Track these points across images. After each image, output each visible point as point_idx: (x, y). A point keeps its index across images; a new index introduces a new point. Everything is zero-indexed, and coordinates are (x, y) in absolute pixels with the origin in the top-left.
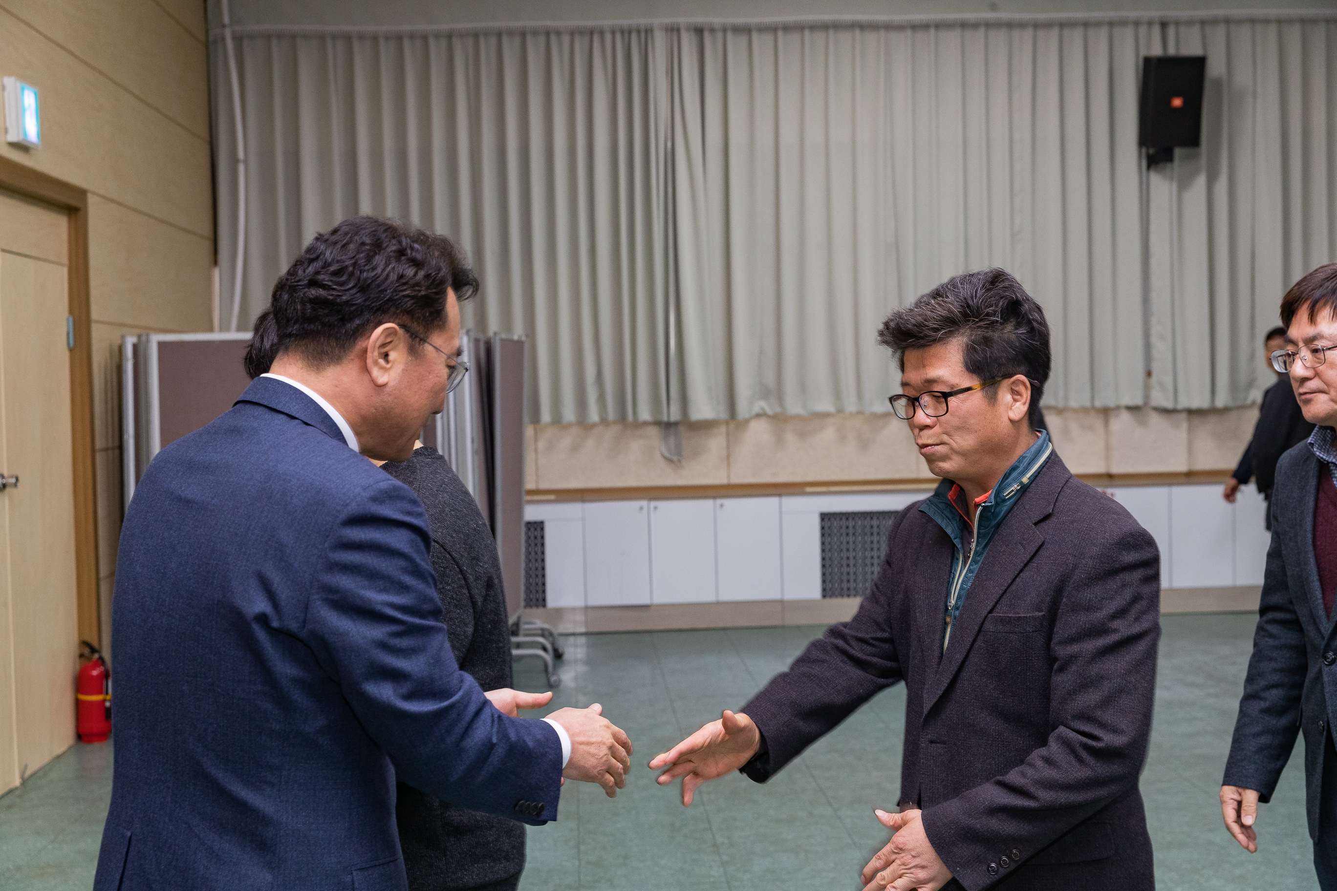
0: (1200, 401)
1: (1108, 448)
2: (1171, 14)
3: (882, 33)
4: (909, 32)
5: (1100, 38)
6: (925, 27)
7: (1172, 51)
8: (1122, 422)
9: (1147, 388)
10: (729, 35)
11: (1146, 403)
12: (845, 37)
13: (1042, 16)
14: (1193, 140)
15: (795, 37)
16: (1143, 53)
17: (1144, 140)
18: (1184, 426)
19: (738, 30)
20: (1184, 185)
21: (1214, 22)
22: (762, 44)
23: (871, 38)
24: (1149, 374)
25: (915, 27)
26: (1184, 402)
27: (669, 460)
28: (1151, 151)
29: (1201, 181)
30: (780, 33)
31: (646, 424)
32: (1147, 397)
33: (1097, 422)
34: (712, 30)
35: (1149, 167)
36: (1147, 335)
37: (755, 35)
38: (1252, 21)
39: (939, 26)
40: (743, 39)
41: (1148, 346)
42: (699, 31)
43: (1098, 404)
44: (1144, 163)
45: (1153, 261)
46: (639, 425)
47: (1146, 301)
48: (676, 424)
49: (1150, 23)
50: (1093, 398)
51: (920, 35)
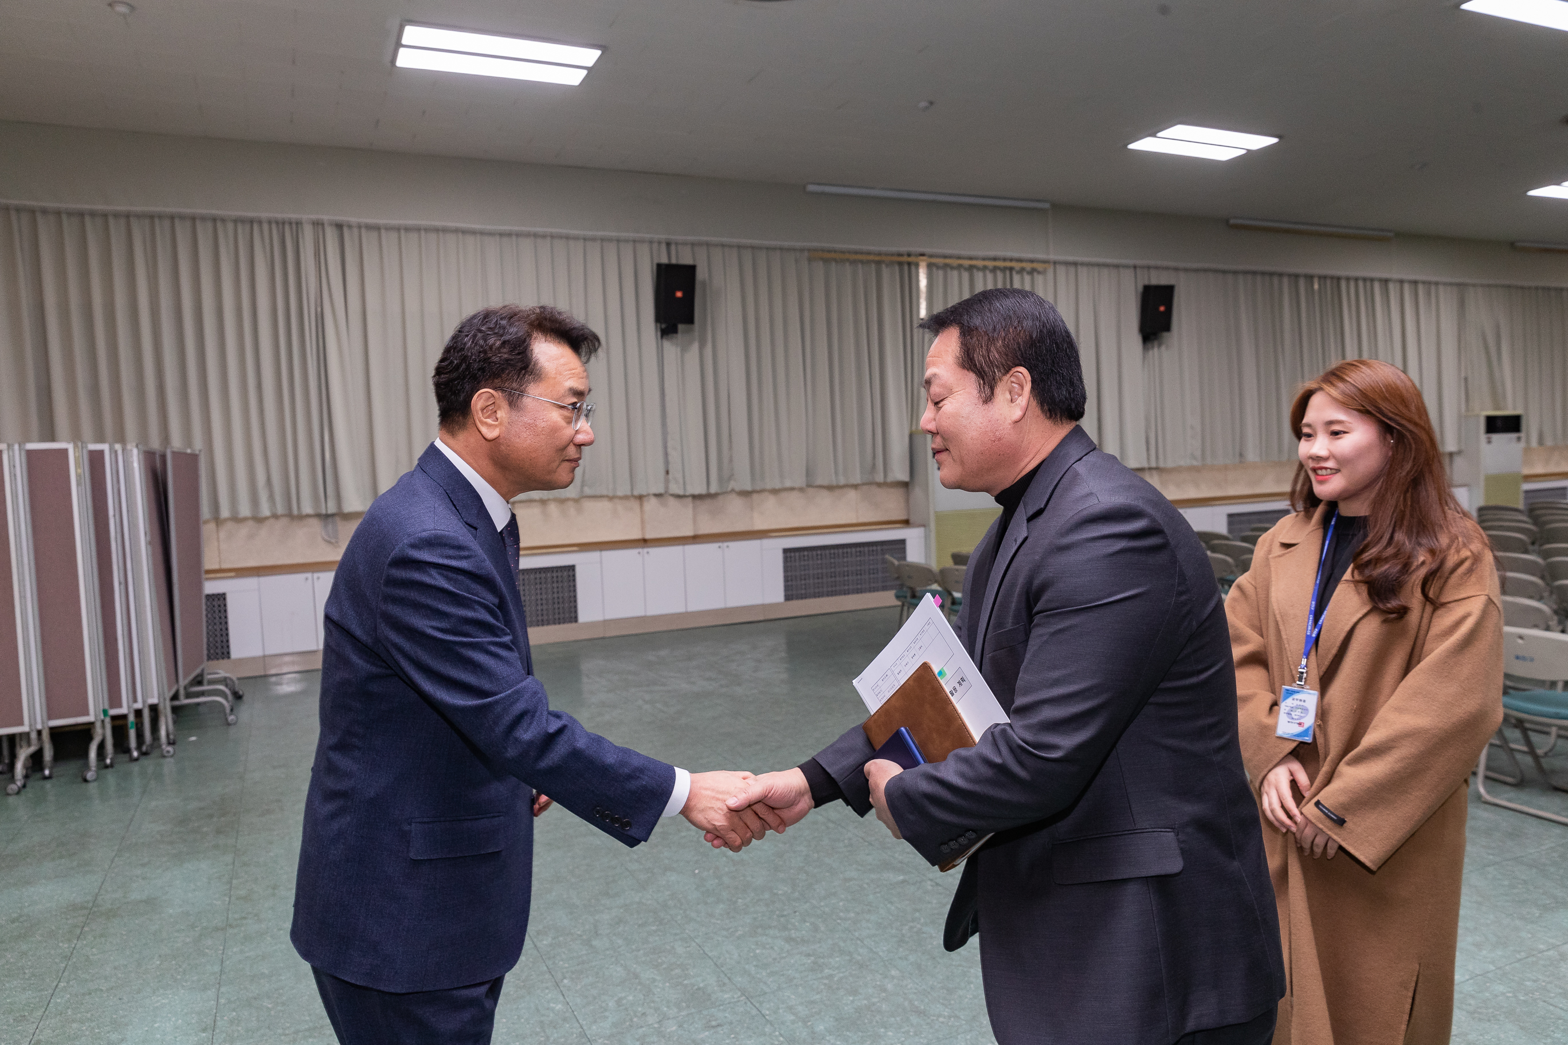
0: (700, 490)
1: (643, 522)
2: (673, 237)
3: (478, 237)
4: (497, 238)
5: (627, 251)
6: (509, 235)
7: (674, 261)
8: (651, 504)
9: (667, 482)
10: (363, 231)
11: (666, 492)
12: (451, 238)
13: (589, 233)
14: (690, 320)
15: (414, 236)
16: (656, 261)
17: (658, 319)
18: (691, 505)
19: (369, 227)
20: (684, 350)
21: (700, 244)
22: (390, 240)
23: (470, 240)
24: (667, 472)
25: (501, 235)
26: (690, 491)
27: (329, 542)
28: (664, 326)
29: (696, 346)
30: (402, 232)
31: (308, 516)
32: (667, 488)
33: (635, 504)
34: (350, 227)
35: (662, 337)
36: (665, 447)
37: (383, 231)
38: (723, 245)
39: (518, 235)
40: (375, 234)
41: (666, 454)
42: (339, 226)
43: (636, 493)
44: (659, 334)
45: (667, 398)
46: (301, 517)
47: (664, 424)
48: (333, 515)
49: (660, 243)
50: (632, 490)
51: (505, 239)
